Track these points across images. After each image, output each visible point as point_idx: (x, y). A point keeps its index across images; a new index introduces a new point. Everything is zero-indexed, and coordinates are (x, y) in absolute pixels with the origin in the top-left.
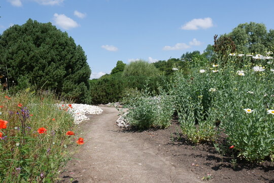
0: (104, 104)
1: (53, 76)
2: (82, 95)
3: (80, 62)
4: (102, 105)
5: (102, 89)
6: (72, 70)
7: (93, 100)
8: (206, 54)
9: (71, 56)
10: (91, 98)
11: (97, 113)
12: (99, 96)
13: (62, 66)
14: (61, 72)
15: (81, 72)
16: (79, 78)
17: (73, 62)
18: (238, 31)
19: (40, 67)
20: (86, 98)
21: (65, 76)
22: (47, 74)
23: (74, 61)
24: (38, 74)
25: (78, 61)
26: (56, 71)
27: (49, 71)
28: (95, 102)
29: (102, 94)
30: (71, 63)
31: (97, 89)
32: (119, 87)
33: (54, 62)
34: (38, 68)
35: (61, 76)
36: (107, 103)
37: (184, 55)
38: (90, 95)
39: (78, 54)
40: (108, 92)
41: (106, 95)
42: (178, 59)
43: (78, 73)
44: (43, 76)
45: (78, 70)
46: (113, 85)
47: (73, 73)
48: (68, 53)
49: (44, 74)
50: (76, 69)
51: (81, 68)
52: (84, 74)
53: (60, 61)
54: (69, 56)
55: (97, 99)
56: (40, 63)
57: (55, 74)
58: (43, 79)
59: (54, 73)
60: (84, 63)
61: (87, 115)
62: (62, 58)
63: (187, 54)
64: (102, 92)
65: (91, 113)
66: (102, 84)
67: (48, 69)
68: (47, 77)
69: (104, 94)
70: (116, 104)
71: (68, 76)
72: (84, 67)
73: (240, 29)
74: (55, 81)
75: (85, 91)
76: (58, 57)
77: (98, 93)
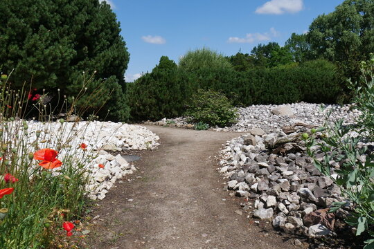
0: (152, 120)
1: (45, 59)
2: (112, 102)
3: (106, 34)
4: (148, 122)
5: (150, 92)
6: (90, 49)
7: (132, 113)
8: (287, 48)
9: (88, 17)
10: (129, 109)
11: (150, 146)
12: (144, 105)
13: (66, 38)
14: (66, 50)
15: (109, 53)
16: (105, 67)
17: (91, 32)
18: (345, 10)
19: (11, 36)
20: (119, 109)
21: (74, 61)
22: (29, 53)
23: (95, 29)
24: (8, 52)
25: (102, 30)
26: (51, 48)
27: (34, 46)
28: (137, 117)
29: (149, 101)
30: (88, 34)
31: (139, 93)
32: (182, 89)
33: (48, 28)
34: (7, 37)
35: (64, 59)
36: (160, 119)
37: (255, 49)
38: (128, 104)
39: (103, 17)
40: (162, 97)
41: (158, 104)
42: (247, 55)
43: (104, 57)
44: (21, 58)
45: (102, 49)
46: (170, 85)
47: (92, 55)
48: (80, 10)
49: (22, 53)
50: (98, 47)
51: (109, 46)
52: (115, 59)
53: (62, 25)
54: (83, 17)
55: (139, 110)
56: (13, 27)
57: (49, 55)
58: (20, 63)
59: (47, 52)
60: (114, 37)
61: (126, 152)
62: (67, 19)
63: (259, 46)
64: (150, 98)
65: (135, 147)
66: (148, 83)
67: (32, 42)
68: (31, 59)
69: (154, 101)
70: (178, 121)
71: (82, 63)
72: (115, 45)
73: (347, 6)
74: (50, 70)
75: (118, 94)
76: (58, 17)
77: (141, 100)
